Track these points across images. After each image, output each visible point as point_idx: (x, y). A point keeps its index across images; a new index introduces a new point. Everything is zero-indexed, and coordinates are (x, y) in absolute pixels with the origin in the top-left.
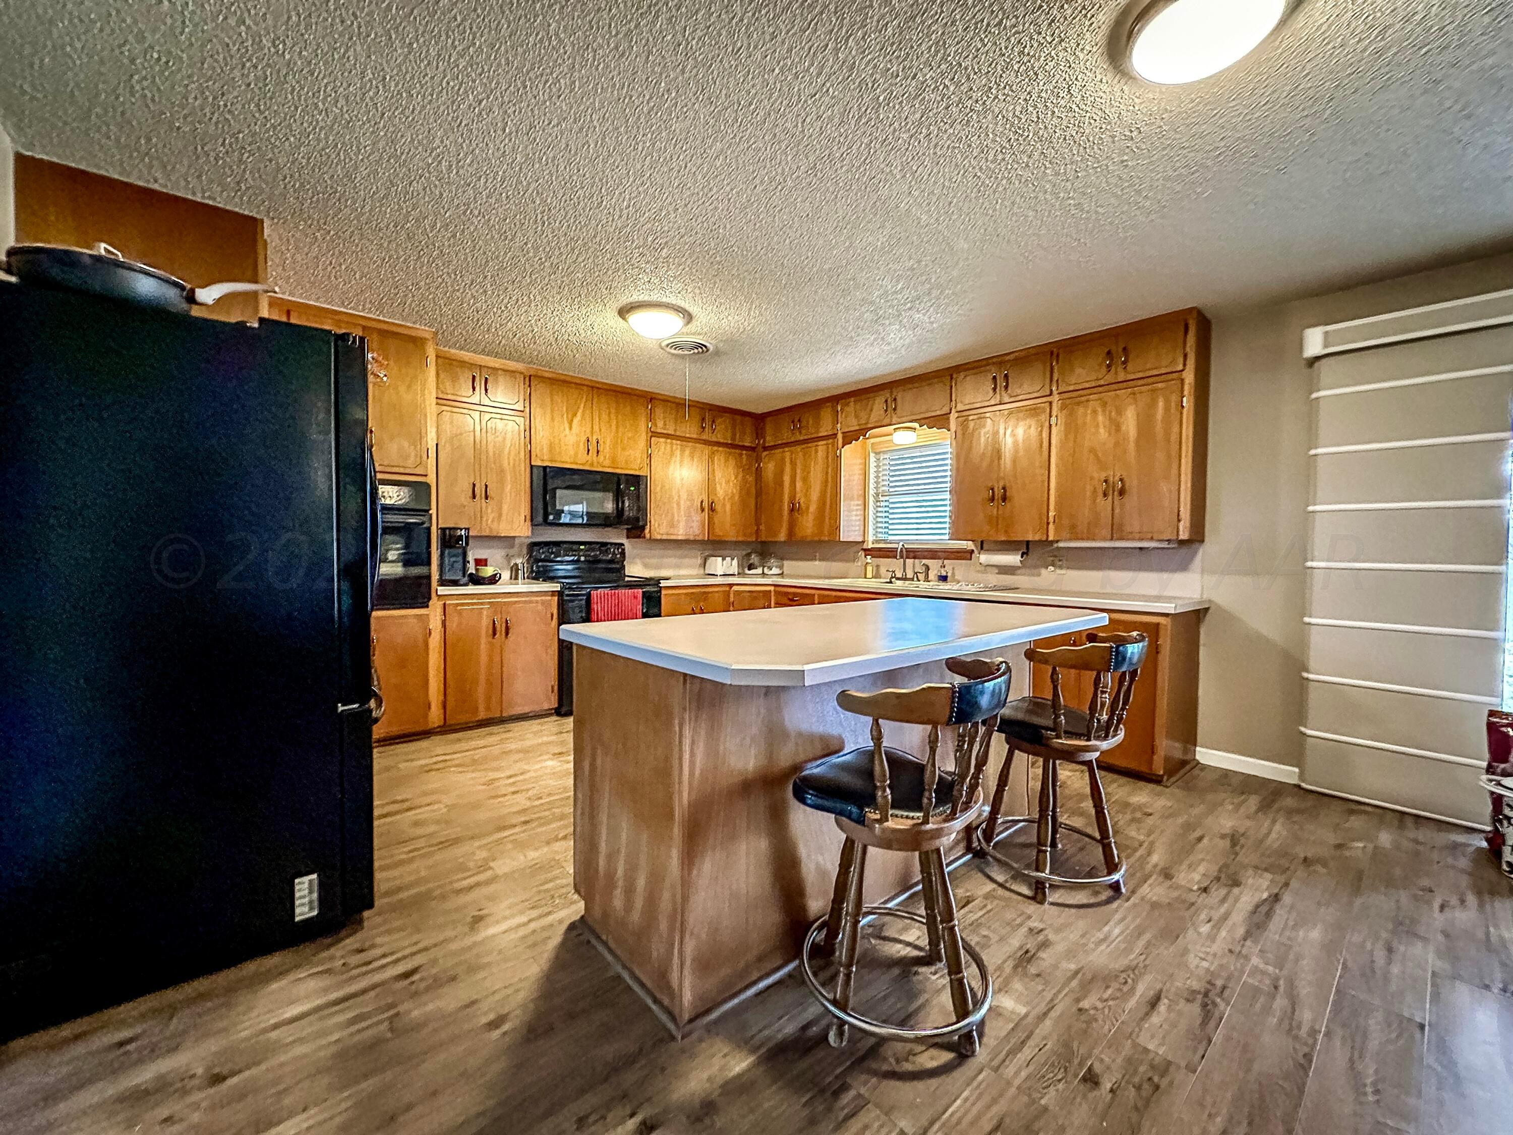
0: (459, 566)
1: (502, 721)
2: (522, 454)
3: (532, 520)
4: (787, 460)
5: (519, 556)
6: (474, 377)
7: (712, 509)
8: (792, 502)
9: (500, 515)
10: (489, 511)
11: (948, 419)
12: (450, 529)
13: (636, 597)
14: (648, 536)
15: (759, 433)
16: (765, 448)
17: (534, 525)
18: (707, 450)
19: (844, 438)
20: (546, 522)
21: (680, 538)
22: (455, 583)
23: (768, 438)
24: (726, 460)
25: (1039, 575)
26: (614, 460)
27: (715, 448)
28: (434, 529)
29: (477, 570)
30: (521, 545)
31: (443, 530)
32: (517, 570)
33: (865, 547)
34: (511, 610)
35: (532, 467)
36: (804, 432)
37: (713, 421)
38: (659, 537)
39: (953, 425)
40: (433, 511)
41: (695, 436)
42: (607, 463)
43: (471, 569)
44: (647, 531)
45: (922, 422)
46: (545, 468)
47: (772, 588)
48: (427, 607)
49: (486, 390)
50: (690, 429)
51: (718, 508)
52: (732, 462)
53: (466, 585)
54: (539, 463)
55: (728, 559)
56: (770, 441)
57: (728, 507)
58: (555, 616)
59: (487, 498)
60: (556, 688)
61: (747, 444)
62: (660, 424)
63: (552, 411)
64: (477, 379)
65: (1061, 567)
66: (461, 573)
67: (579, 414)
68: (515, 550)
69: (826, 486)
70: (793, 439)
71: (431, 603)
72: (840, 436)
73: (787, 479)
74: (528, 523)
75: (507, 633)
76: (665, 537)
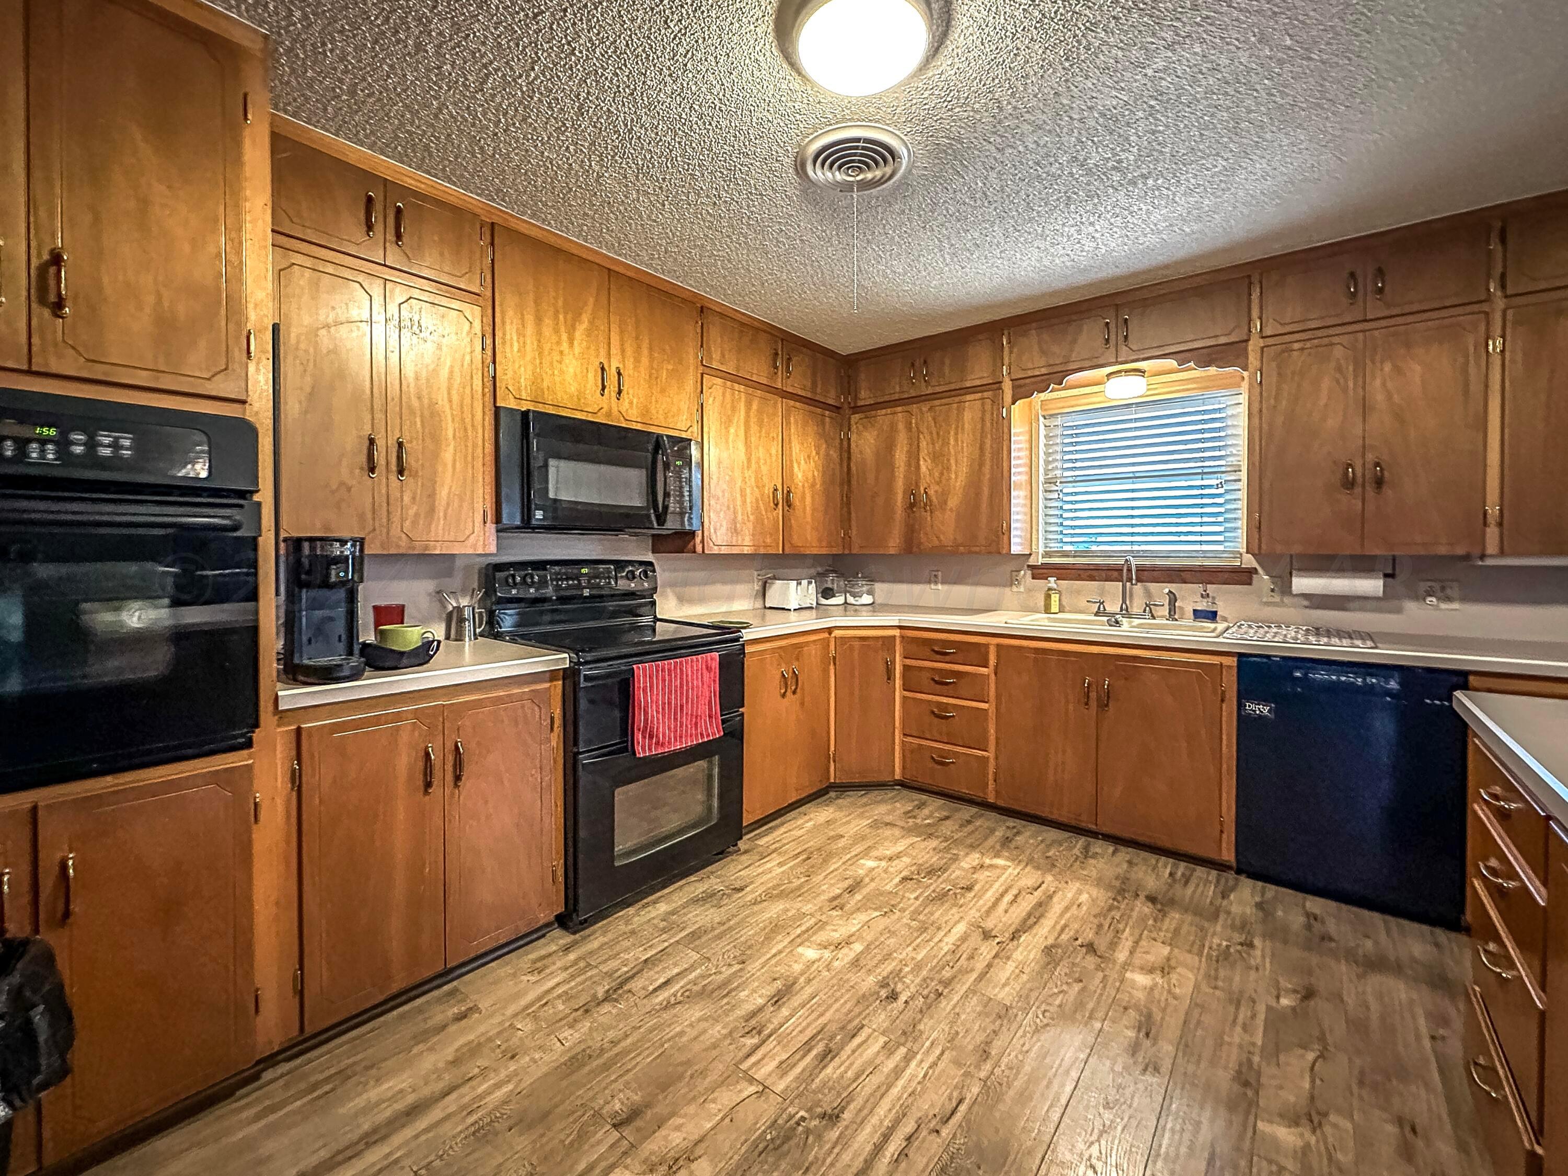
0: (340, 627)
1: (447, 975)
2: (478, 383)
3: (498, 520)
4: (901, 426)
5: (464, 591)
6: (370, 200)
7: (788, 503)
8: (912, 492)
9: (432, 510)
10: (407, 499)
11: (1246, 349)
12: (311, 540)
13: (709, 669)
14: (699, 549)
15: (848, 385)
16: (856, 409)
17: (502, 530)
18: (780, 404)
19: (1014, 388)
20: (527, 525)
21: (746, 550)
22: (327, 675)
23: (863, 394)
24: (805, 424)
25: (1399, 611)
26: (646, 411)
27: (792, 403)
28: (267, 541)
29: (381, 634)
30: (467, 568)
31: (296, 544)
32: (461, 620)
33: (1032, 561)
34: (466, 722)
35: (497, 410)
36: (934, 382)
37: (789, 359)
38: (716, 550)
39: (1253, 359)
40: (265, 496)
41: (764, 381)
42: (633, 414)
43: (368, 636)
44: (698, 539)
45: (1181, 357)
46: (525, 414)
47: (897, 632)
48: (249, 744)
49: (399, 236)
50: (758, 369)
51: (796, 501)
52: (811, 429)
53: (355, 675)
54: (512, 404)
55: (804, 582)
56: (865, 396)
57: (808, 500)
58: (558, 722)
59: (401, 472)
60: (560, 872)
61: (831, 402)
62: (716, 355)
63: (537, 302)
64: (378, 206)
65: (1449, 599)
66: (341, 647)
67: (585, 318)
68: (456, 582)
69: (981, 464)
70: (913, 393)
71: (257, 735)
72: (1007, 386)
73: (900, 457)
74: (491, 527)
75: (458, 778)
76: (724, 550)
